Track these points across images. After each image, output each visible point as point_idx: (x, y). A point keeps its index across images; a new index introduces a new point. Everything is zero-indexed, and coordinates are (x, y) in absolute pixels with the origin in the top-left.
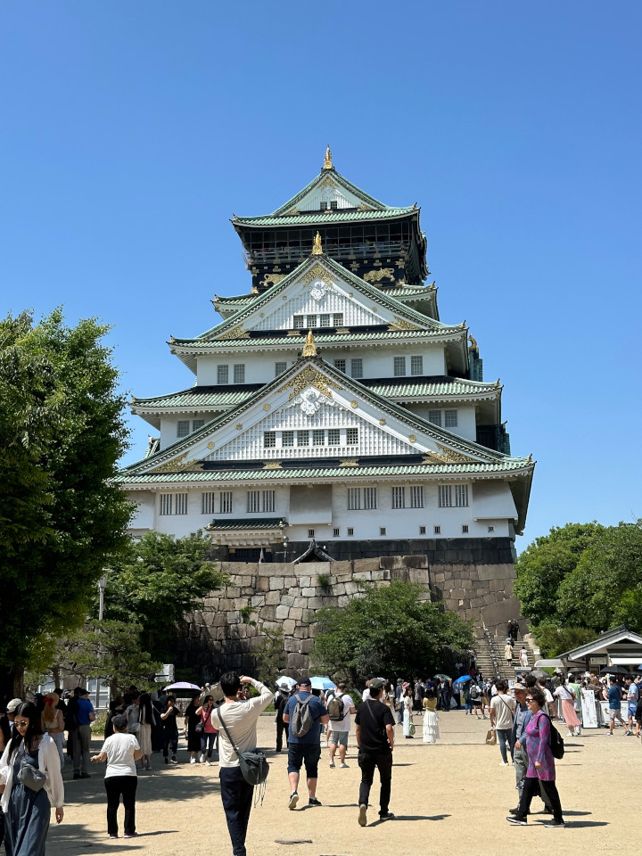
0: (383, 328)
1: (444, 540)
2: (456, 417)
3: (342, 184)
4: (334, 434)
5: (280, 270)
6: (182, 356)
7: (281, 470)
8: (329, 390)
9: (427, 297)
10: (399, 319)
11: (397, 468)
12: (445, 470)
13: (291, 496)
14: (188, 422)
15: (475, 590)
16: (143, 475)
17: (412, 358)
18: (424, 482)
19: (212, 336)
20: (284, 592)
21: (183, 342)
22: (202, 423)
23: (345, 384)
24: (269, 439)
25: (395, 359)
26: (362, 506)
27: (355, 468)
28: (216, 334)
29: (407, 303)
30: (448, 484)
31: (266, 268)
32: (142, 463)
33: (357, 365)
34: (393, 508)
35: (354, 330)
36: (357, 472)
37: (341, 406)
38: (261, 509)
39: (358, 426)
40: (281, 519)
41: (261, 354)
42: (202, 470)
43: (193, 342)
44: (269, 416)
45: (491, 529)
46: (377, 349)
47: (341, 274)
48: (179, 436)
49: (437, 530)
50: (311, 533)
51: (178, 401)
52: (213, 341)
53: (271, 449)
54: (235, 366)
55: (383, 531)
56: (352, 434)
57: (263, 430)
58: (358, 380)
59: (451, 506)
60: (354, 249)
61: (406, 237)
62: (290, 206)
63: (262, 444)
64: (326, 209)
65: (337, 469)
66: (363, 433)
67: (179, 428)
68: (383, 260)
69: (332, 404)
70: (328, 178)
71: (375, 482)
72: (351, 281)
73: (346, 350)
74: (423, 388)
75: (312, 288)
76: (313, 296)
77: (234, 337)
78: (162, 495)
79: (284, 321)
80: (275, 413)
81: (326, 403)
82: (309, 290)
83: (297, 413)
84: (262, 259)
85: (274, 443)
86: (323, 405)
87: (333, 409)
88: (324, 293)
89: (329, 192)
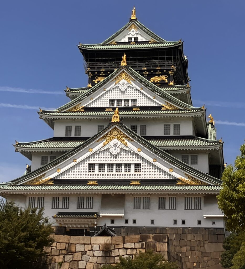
0: (159, 108)
1: (187, 228)
2: (197, 159)
3: (141, 28)
4: (128, 166)
5: (104, 74)
6: (46, 120)
7: (97, 185)
8: (126, 141)
9: (185, 91)
10: (168, 103)
11: (162, 186)
12: (189, 188)
13: (102, 200)
14: (47, 157)
15: (203, 257)
16: (20, 186)
17: (174, 125)
18: (177, 195)
19: (63, 109)
20: (84, 253)
21: (47, 112)
22: (55, 157)
23: (135, 138)
24: (92, 166)
26: (142, 208)
27: (138, 185)
28: (65, 108)
29: (173, 95)
30: (190, 197)
31: (96, 73)
32: (20, 179)
33: (144, 129)
34: (159, 209)
35: (142, 109)
36: (139, 188)
37: (132, 150)
38: (85, 207)
39: (141, 162)
40: (96, 213)
41: (90, 120)
42: (53, 184)
43: (53, 112)
44: (92, 155)
45: (214, 223)
46: (155, 120)
47: (137, 77)
48: (42, 164)
49: (183, 222)
50: (113, 222)
51: (42, 145)
52: (64, 112)
53: (92, 173)
54: (76, 127)
55: (153, 222)
56: (138, 166)
57: (88, 162)
58: (143, 137)
59: (191, 209)
60: (146, 64)
61: (174, 58)
62: (112, 39)
63: (87, 170)
64: (132, 42)
65: (129, 186)
66: (144, 166)
67: (42, 160)
69: (127, 149)
70: (133, 24)
71: (149, 194)
72: (142, 81)
73: (138, 119)
74: (179, 142)
75: (120, 84)
76: (120, 89)
77: (75, 111)
78: (30, 197)
79: (103, 103)
80: (95, 153)
81: (124, 149)
82: (118, 86)
83: (107, 153)
84: (94, 68)
85: (94, 170)
86: (122, 150)
87: (127, 152)
88: (127, 87)
89: (133, 32)
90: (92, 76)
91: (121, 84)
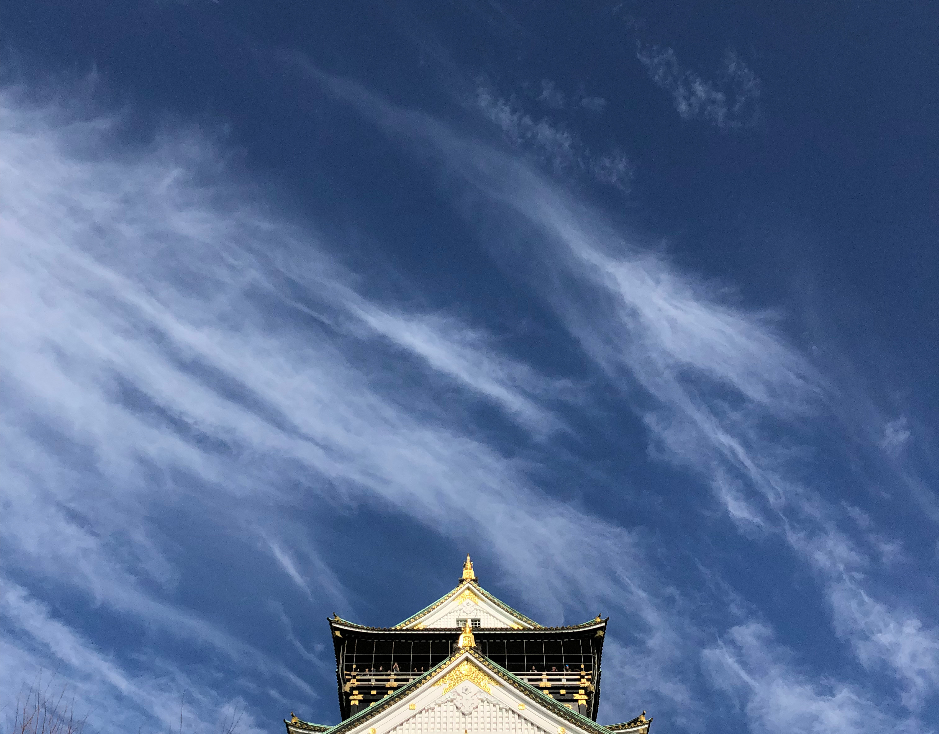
62: (416, 620)
70: (468, 588)
72: (520, 686)
75: (459, 695)
76: (459, 706)
82: (452, 697)
88: (477, 702)
89: (468, 607)
90: (360, 701)
91: (461, 694)
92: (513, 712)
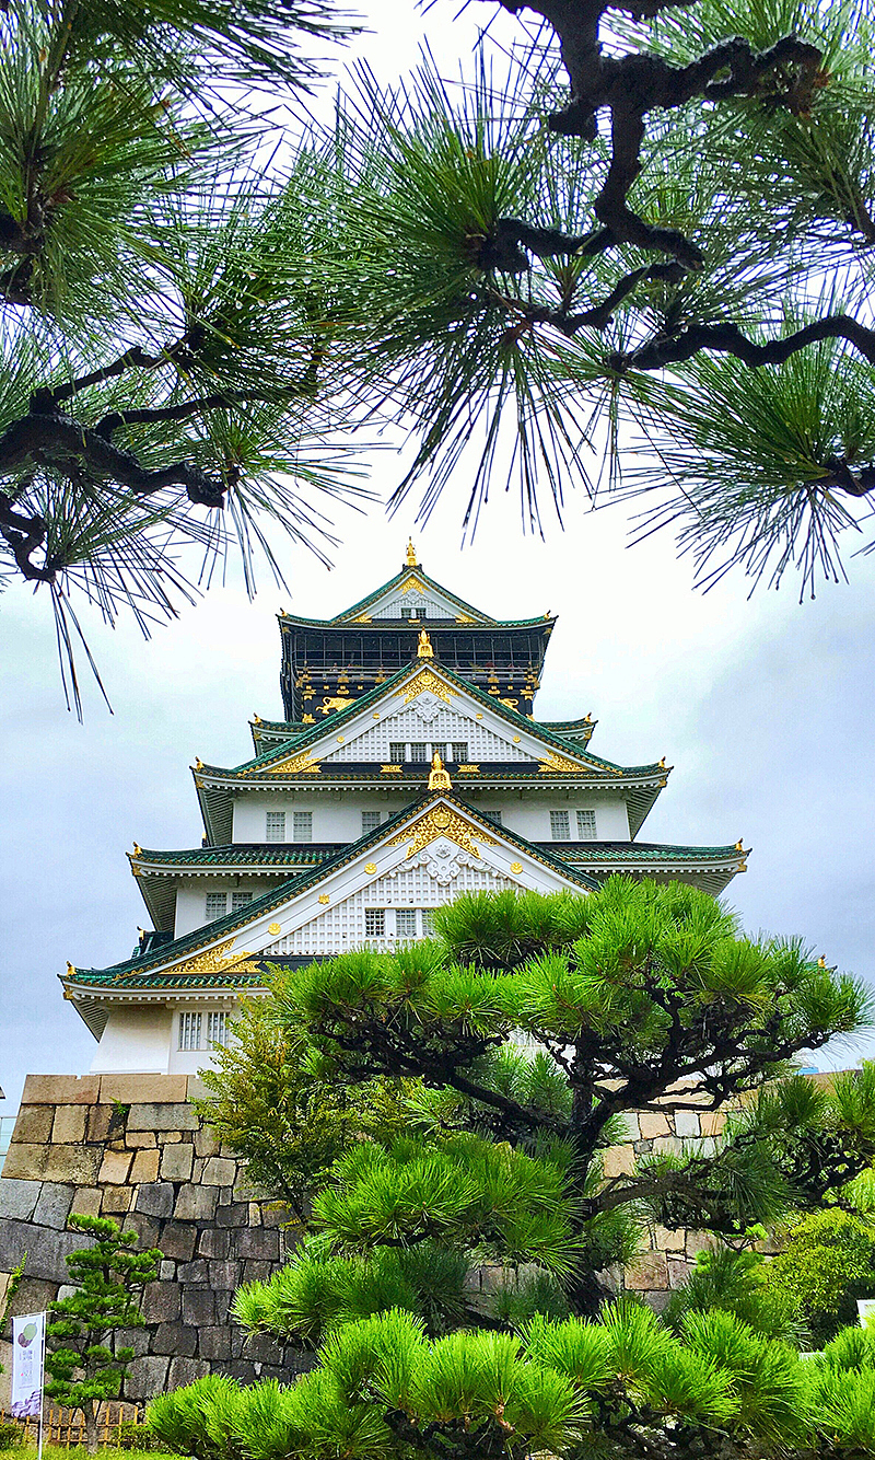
0: (532, 767)
3: (432, 587)
5: (347, 692)
8: (474, 843)
9: (580, 734)
10: (555, 754)
16: (153, 977)
17: (579, 813)
22: (249, 896)
23: (501, 834)
24: (375, 917)
25: (552, 813)
28: (267, 764)
31: (326, 688)
35: (485, 767)
37: (496, 870)
41: (338, 797)
42: (258, 970)
44: (374, 883)
47: (463, 687)
48: (208, 917)
51: (209, 860)
52: (262, 774)
53: (378, 938)
54: (297, 815)
57: (364, 904)
62: (360, 610)
63: (363, 930)
64: (411, 618)
67: (208, 904)
68: (501, 686)
69: (480, 866)
70: (413, 576)
72: (478, 696)
75: (419, 704)
76: (420, 715)
77: (295, 771)
78: (182, 1015)
79: (374, 750)
80: (385, 877)
81: (470, 866)
82: (413, 707)
83: (421, 880)
84: (321, 675)
85: (382, 928)
86: (465, 868)
87: (480, 875)
88: (437, 712)
89: (413, 597)
90: (313, 696)
91: (422, 704)
92: (471, 721)
